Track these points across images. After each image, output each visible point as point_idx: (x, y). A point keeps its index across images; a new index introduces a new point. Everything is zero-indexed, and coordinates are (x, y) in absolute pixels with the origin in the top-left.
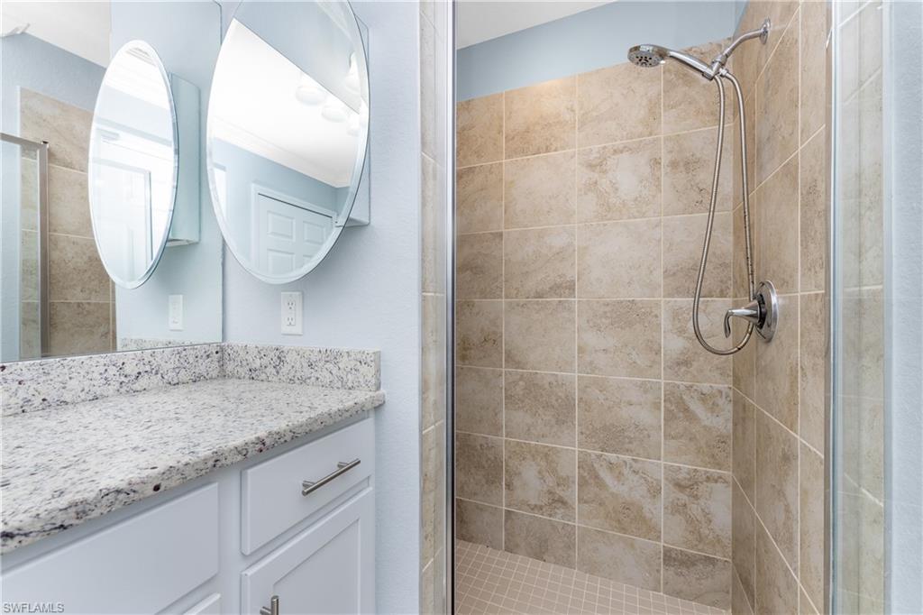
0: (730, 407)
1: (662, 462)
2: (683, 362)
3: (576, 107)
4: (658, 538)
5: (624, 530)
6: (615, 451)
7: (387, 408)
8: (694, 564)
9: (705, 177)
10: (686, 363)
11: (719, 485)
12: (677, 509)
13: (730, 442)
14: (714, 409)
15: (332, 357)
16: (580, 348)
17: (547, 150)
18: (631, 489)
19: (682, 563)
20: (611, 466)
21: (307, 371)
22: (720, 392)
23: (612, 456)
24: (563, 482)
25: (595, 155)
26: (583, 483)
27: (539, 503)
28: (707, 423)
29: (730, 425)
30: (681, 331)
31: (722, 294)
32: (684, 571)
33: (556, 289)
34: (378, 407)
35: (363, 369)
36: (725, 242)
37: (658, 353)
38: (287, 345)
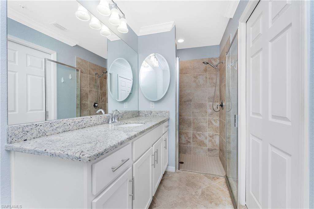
0: (219, 122)
1: (207, 133)
2: (211, 114)
3: (192, 66)
4: (207, 147)
5: (201, 146)
6: (199, 131)
7: (170, 120)
8: (213, 150)
9: (214, 81)
10: (212, 114)
11: (217, 136)
12: (210, 141)
13: (219, 128)
14: (216, 122)
15: (161, 112)
16: (193, 112)
17: (186, 74)
18: (202, 138)
19: (211, 150)
20: (198, 134)
21: (157, 114)
22: (217, 119)
23: (199, 132)
24: (189, 138)
25: (195, 75)
26: (193, 138)
27: (184, 143)
28: (215, 125)
29: (219, 125)
30: (211, 109)
31: (217, 102)
32: (211, 152)
33: (188, 101)
34: (168, 120)
35: (167, 113)
36: (218, 93)
37: (207, 113)
38: (152, 110)
